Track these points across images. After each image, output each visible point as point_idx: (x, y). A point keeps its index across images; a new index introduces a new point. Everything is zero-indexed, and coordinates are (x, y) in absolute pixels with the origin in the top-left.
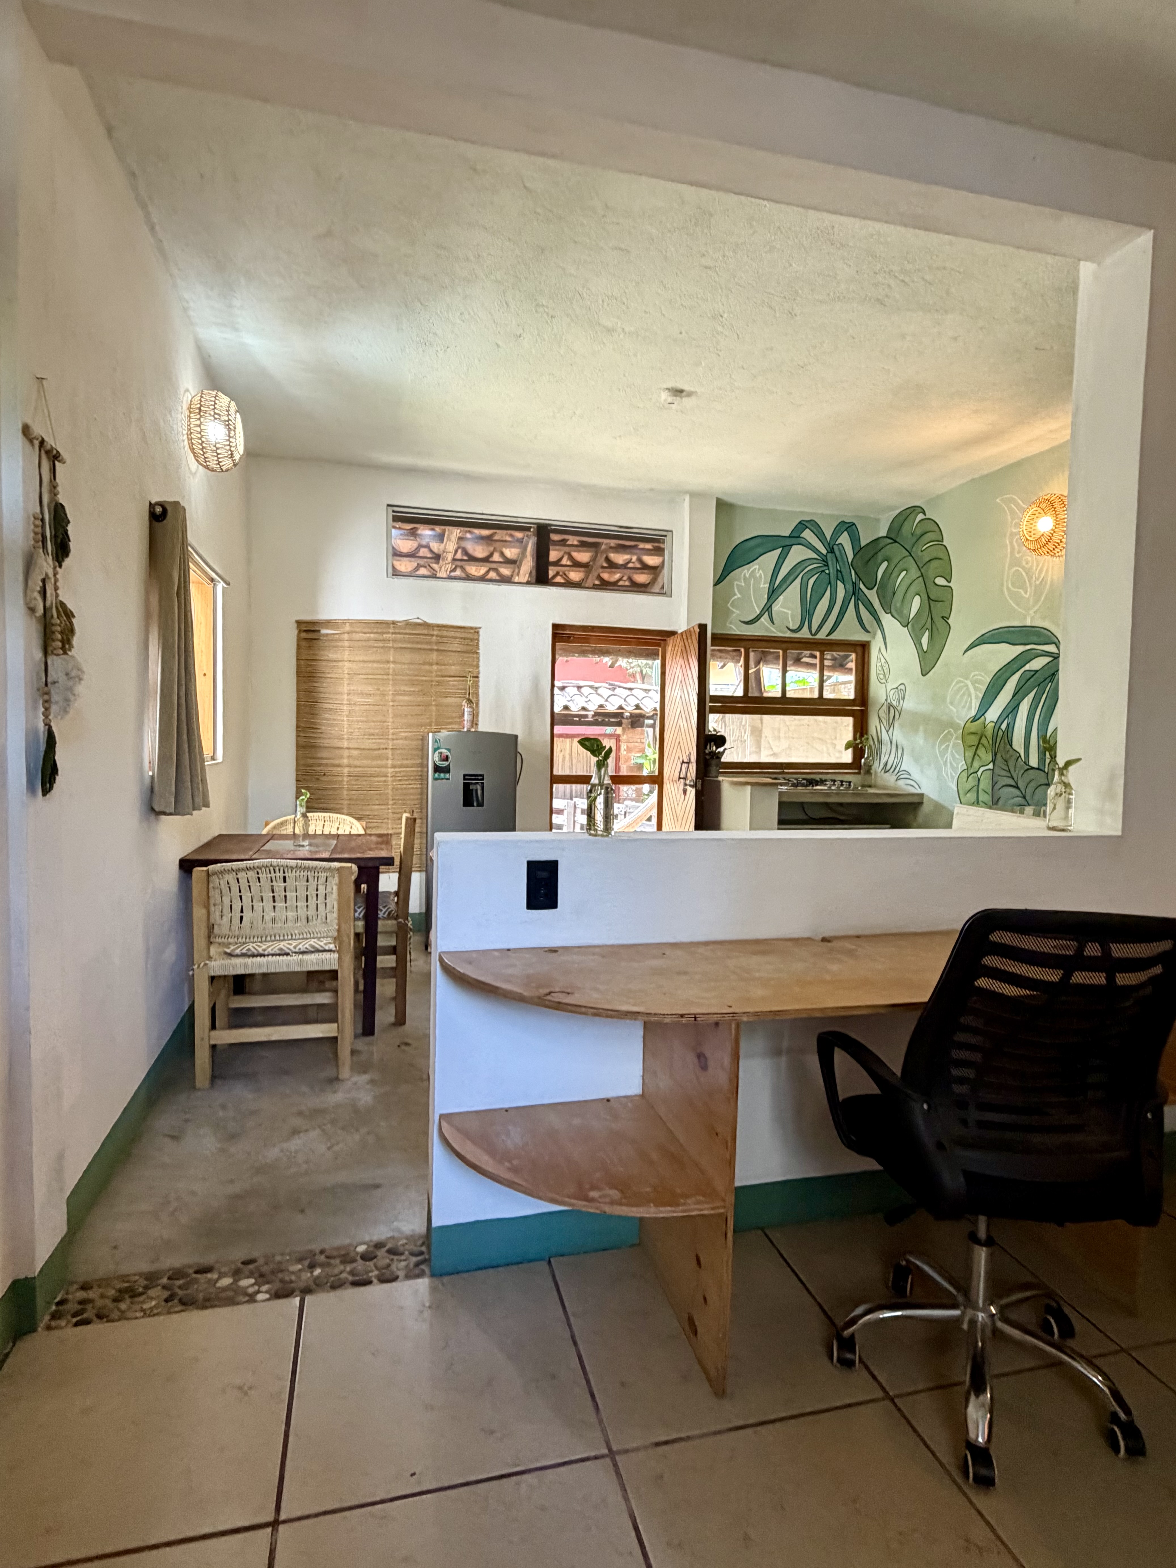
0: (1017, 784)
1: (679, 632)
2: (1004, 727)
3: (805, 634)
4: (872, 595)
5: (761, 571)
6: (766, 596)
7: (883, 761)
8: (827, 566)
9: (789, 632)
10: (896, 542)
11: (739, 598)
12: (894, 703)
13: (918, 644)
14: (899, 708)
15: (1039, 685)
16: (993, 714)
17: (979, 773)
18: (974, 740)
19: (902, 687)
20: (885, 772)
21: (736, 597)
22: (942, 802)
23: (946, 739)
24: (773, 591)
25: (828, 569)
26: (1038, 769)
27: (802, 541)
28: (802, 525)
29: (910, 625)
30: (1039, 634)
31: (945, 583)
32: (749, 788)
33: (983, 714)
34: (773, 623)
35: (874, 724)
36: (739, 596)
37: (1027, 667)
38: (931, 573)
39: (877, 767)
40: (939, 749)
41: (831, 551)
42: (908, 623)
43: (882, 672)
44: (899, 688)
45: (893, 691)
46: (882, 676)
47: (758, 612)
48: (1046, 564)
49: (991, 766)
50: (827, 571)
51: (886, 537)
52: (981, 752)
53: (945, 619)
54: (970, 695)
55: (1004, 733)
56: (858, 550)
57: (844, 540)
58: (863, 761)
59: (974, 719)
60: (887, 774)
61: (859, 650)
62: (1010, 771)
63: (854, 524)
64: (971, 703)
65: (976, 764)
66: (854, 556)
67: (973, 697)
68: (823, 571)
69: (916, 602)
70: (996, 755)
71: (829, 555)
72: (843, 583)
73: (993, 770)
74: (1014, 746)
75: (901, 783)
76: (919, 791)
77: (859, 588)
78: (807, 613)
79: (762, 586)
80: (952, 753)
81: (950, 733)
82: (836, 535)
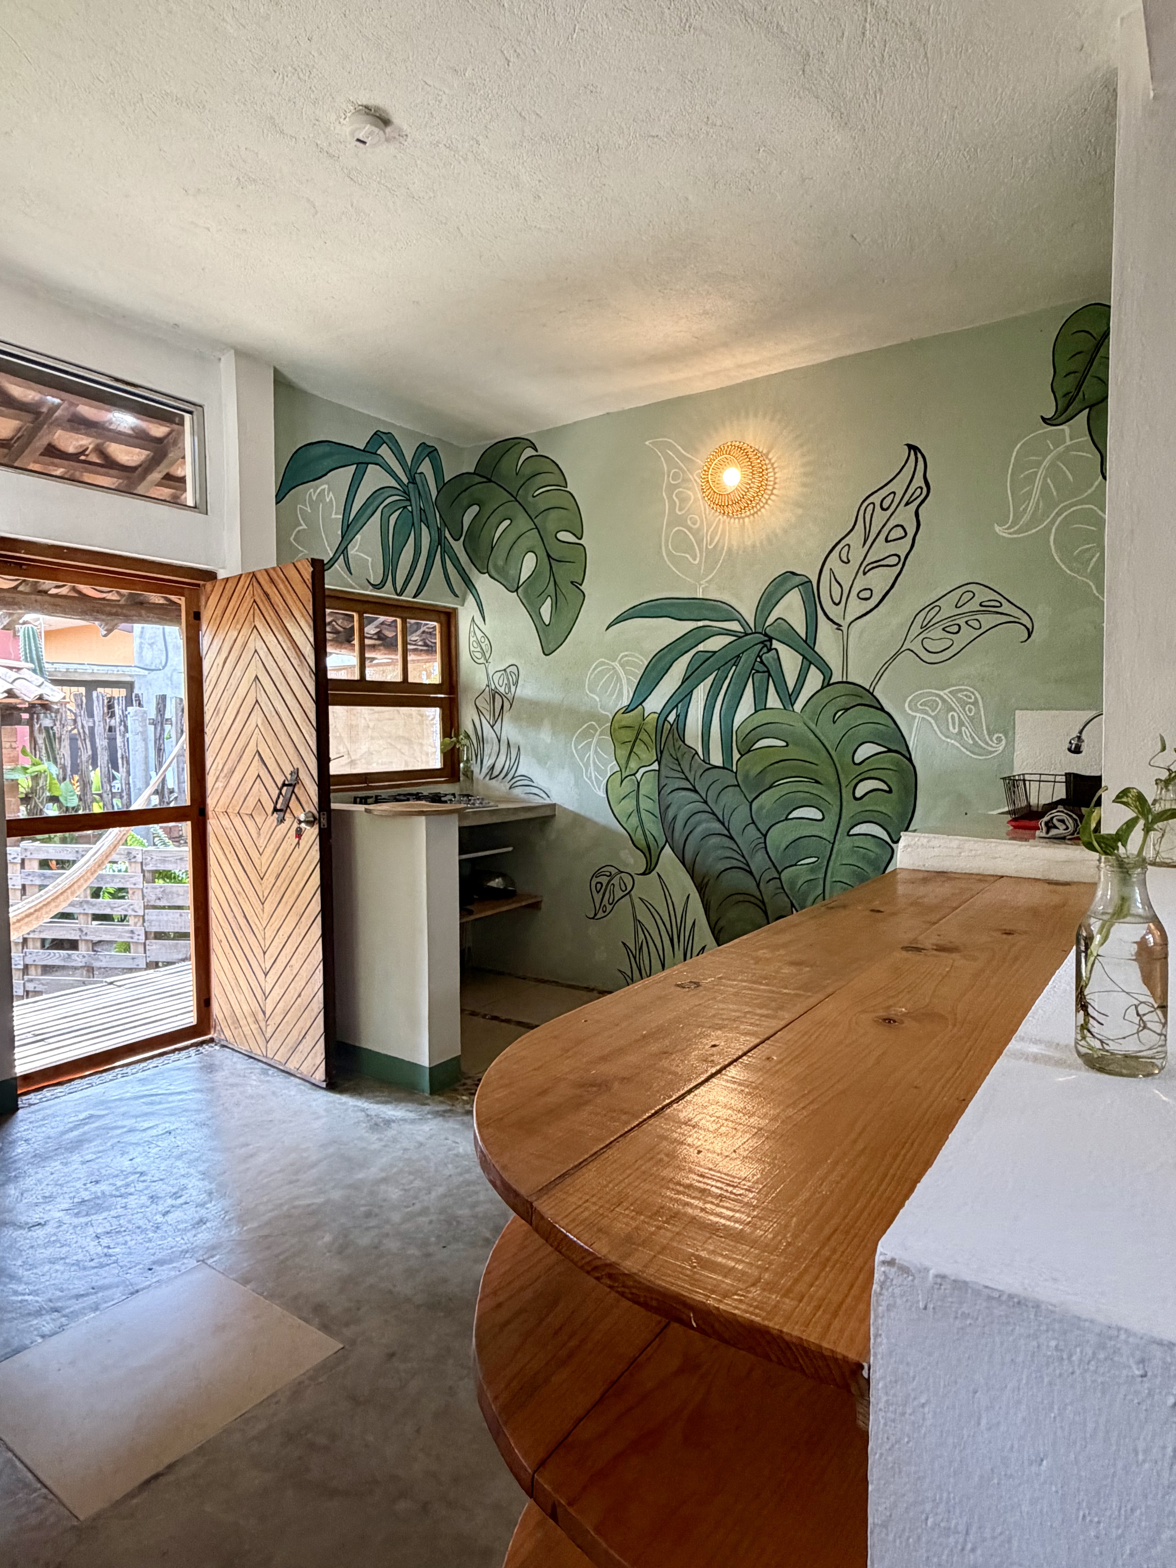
0: (694, 787)
1: (222, 574)
2: (672, 718)
3: (387, 593)
4: (458, 547)
5: (331, 494)
6: (340, 532)
7: (488, 763)
8: (410, 500)
9: (371, 587)
10: (490, 481)
11: (304, 529)
12: (502, 690)
13: (535, 615)
14: (509, 697)
15: (719, 669)
16: (655, 703)
17: (638, 776)
18: (629, 735)
19: (514, 669)
20: (490, 779)
21: (301, 528)
22: (582, 813)
23: (586, 735)
24: (348, 526)
25: (411, 505)
26: (723, 768)
27: (380, 461)
28: (379, 438)
29: (520, 590)
30: (714, 609)
31: (572, 539)
32: (423, 818)
33: (641, 704)
34: (351, 573)
35: (468, 718)
36: (305, 527)
37: (701, 647)
38: (551, 526)
39: (479, 773)
40: (576, 748)
41: (413, 481)
42: (518, 588)
43: (479, 649)
44: (508, 670)
45: (499, 674)
46: (479, 655)
47: (331, 555)
48: (721, 526)
49: (655, 766)
50: (410, 508)
51: (474, 473)
52: (640, 749)
53: (577, 585)
54: (619, 679)
55: (671, 726)
56: (442, 486)
57: (426, 467)
58: (462, 765)
59: (627, 710)
60: (494, 780)
61: (443, 618)
62: (683, 773)
63: (436, 449)
64: (621, 690)
65: (633, 765)
66: (438, 492)
67: (624, 681)
68: (405, 507)
69: (530, 561)
70: (662, 752)
71: (411, 485)
72: (428, 527)
73: (659, 771)
74: (686, 742)
75: (518, 791)
76: (548, 801)
77: (445, 537)
78: (390, 564)
79: (333, 516)
80: (596, 752)
81: (591, 727)
82: (418, 459)
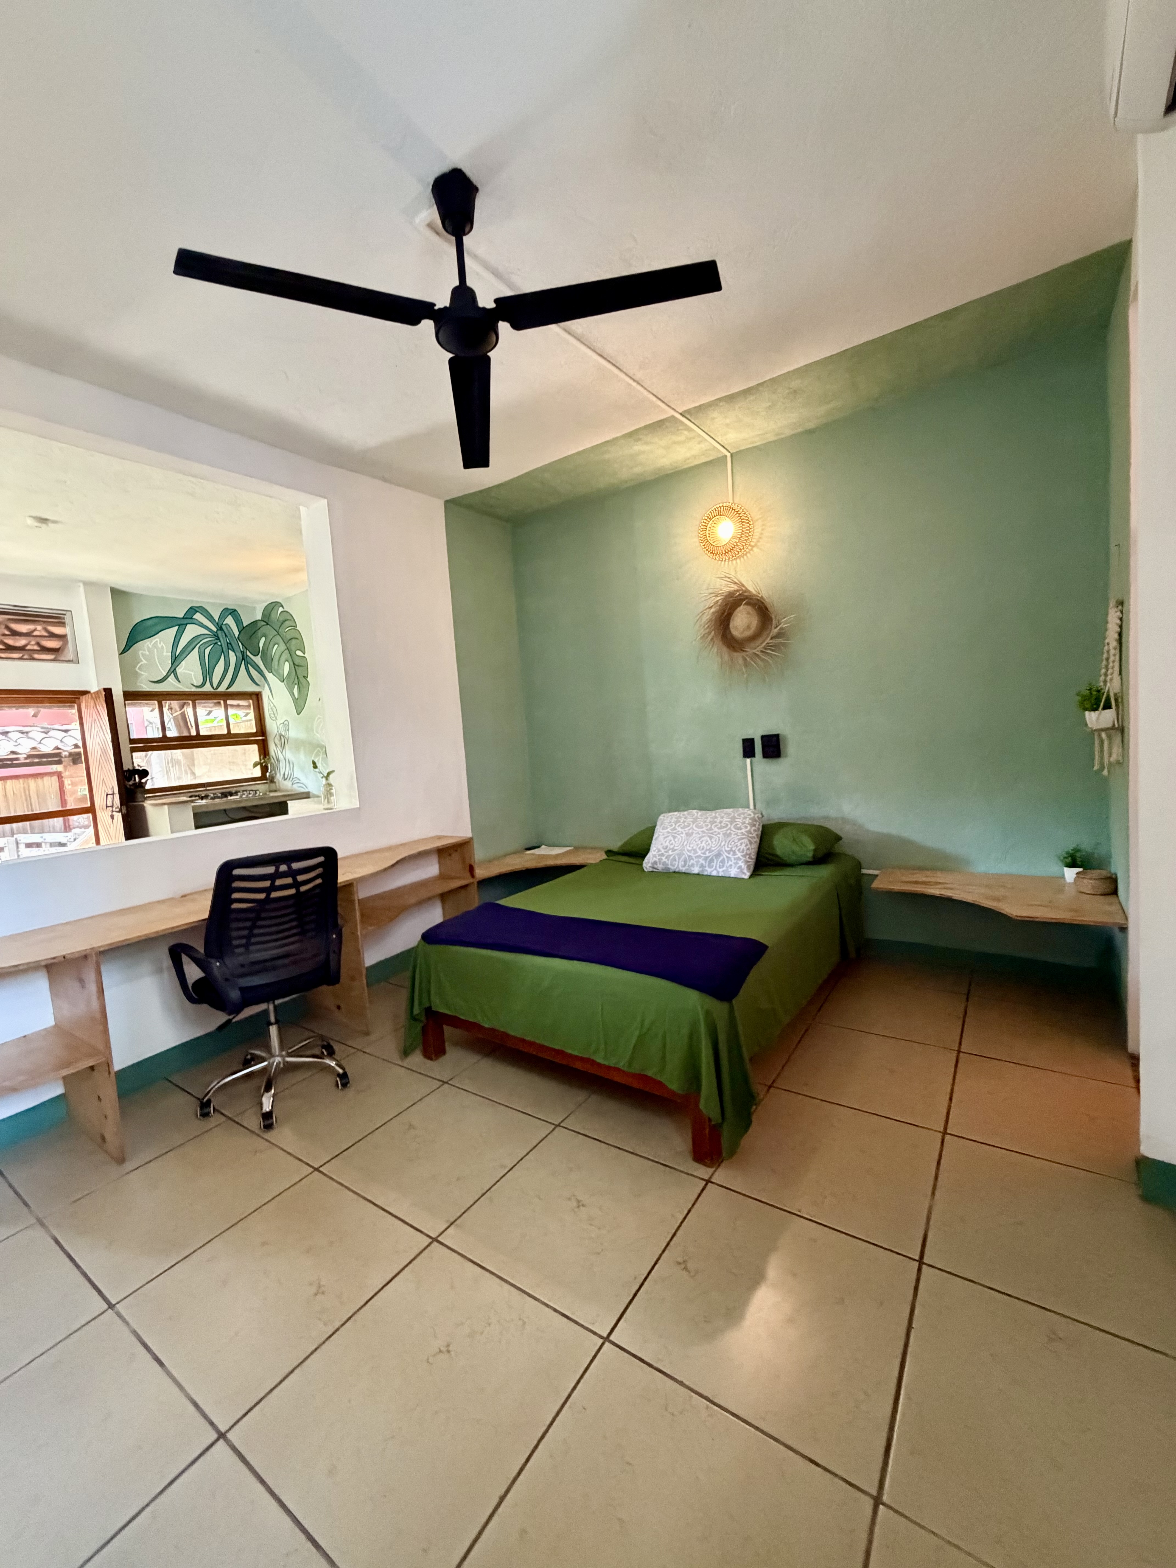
3: (207, 688)
4: (258, 660)
5: (162, 643)
6: (170, 662)
7: (282, 773)
8: (219, 639)
9: (194, 687)
10: (268, 624)
11: (145, 664)
12: (283, 733)
13: (292, 694)
14: (287, 737)
19: (286, 722)
20: (283, 780)
21: (142, 662)
24: (176, 658)
25: (220, 642)
27: (195, 622)
28: (193, 610)
29: (285, 681)
31: (302, 655)
32: (166, 807)
34: (179, 681)
35: (272, 748)
36: (145, 662)
38: (293, 648)
39: (279, 777)
41: (220, 629)
43: (271, 713)
45: (282, 725)
46: (273, 716)
47: (165, 674)
50: (219, 643)
51: (262, 620)
53: (305, 677)
56: (242, 629)
57: (230, 621)
58: (268, 774)
60: (285, 781)
61: (254, 697)
63: (235, 610)
66: (240, 632)
68: (216, 643)
69: (287, 666)
71: (219, 632)
72: (234, 651)
75: (295, 786)
76: (306, 790)
77: (247, 655)
78: (208, 674)
79: (165, 654)
80: (322, 763)
81: (319, 751)
82: (223, 616)
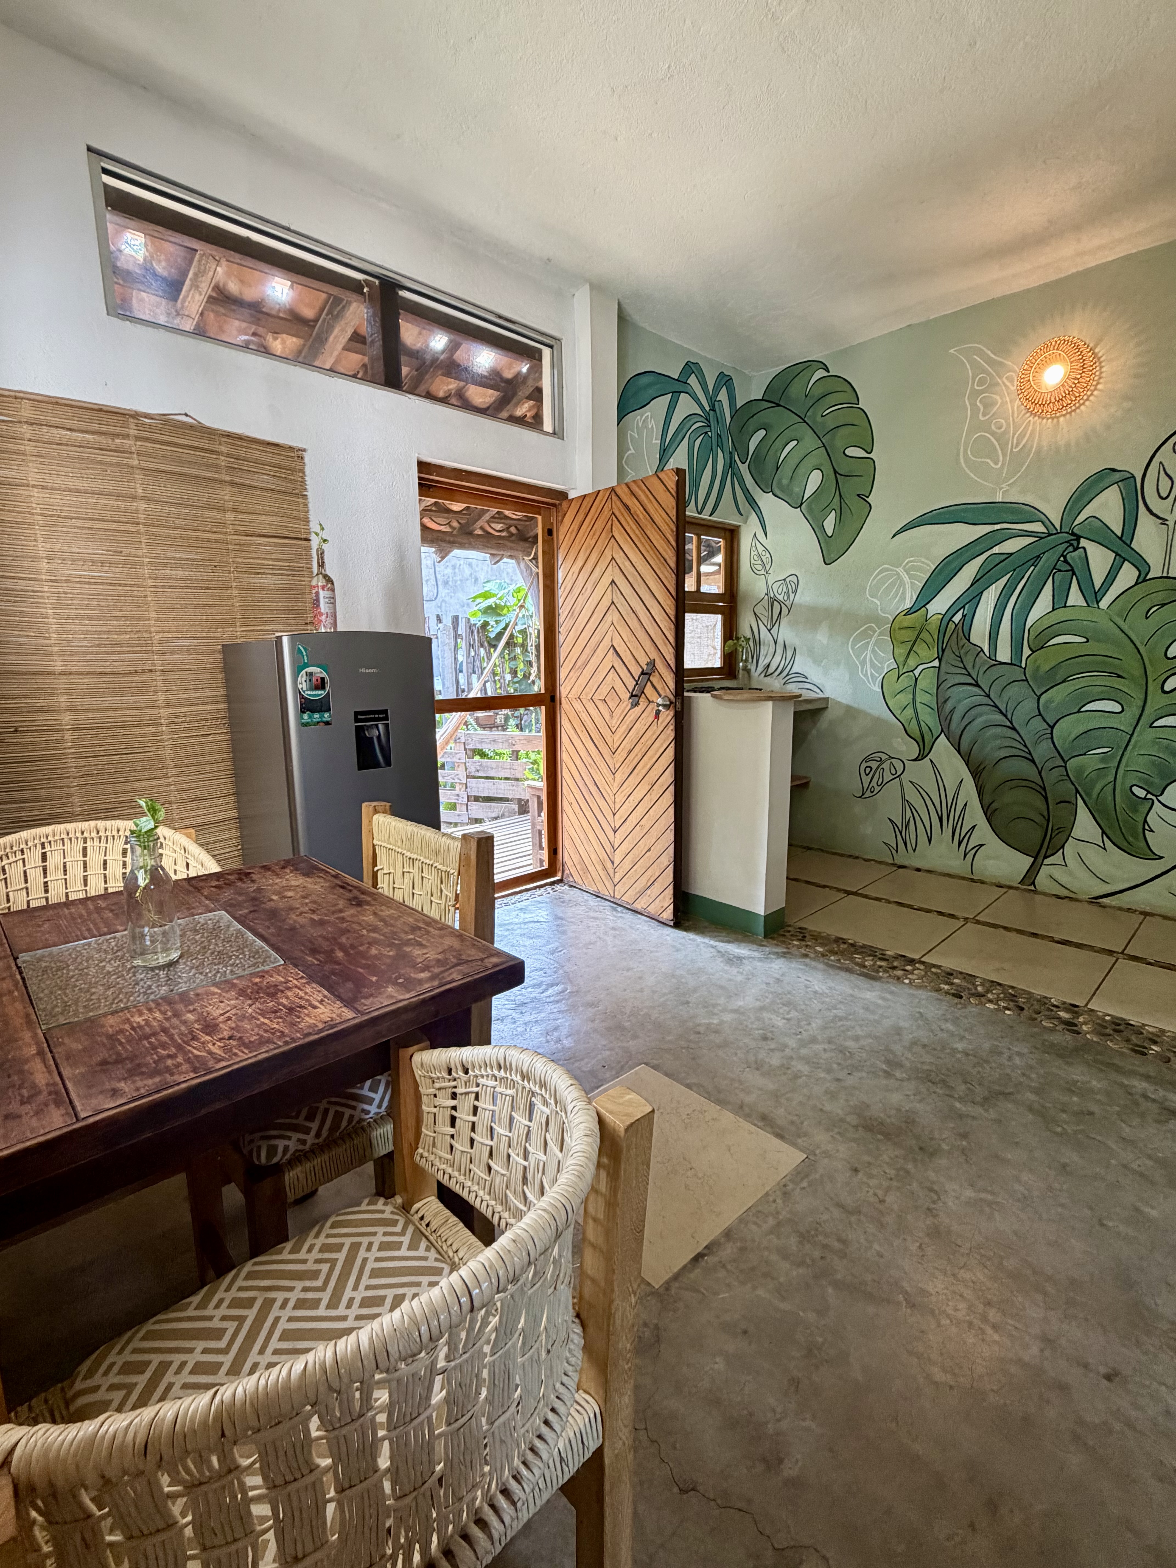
0: (976, 682)
1: (572, 495)
2: (957, 618)
3: (690, 511)
4: (744, 471)
5: (652, 421)
6: (658, 456)
7: (763, 662)
8: (710, 426)
10: (779, 405)
11: (633, 454)
12: (780, 598)
13: (818, 529)
14: (788, 603)
15: (1014, 570)
16: (939, 605)
17: (917, 672)
18: (910, 635)
19: (794, 579)
20: (765, 676)
21: (629, 452)
22: (855, 705)
23: (865, 635)
24: (664, 450)
25: (711, 431)
26: (1011, 664)
27: (688, 389)
28: (689, 368)
29: (803, 506)
30: (1013, 511)
31: (863, 454)
33: (924, 606)
35: (746, 623)
36: (634, 451)
37: (996, 550)
38: (839, 443)
39: (755, 671)
40: (853, 648)
41: (713, 409)
42: (802, 504)
43: (760, 562)
44: (788, 580)
45: (779, 583)
46: (759, 567)
48: (1030, 428)
49: (936, 663)
50: (710, 434)
51: (762, 400)
52: (920, 648)
53: (863, 497)
54: (902, 584)
55: (956, 626)
56: (735, 413)
57: (723, 396)
58: (741, 664)
59: (909, 612)
60: (769, 678)
61: (728, 534)
62: (965, 669)
63: (731, 378)
64: (904, 593)
65: (912, 662)
66: (732, 418)
67: (908, 586)
68: (706, 433)
69: (815, 478)
70: (943, 651)
71: (711, 412)
72: (723, 451)
73: (939, 667)
74: (971, 641)
75: (792, 687)
76: (821, 695)
77: (735, 461)
78: (694, 485)
79: (654, 442)
80: (873, 651)
81: (870, 628)
82: (717, 389)
